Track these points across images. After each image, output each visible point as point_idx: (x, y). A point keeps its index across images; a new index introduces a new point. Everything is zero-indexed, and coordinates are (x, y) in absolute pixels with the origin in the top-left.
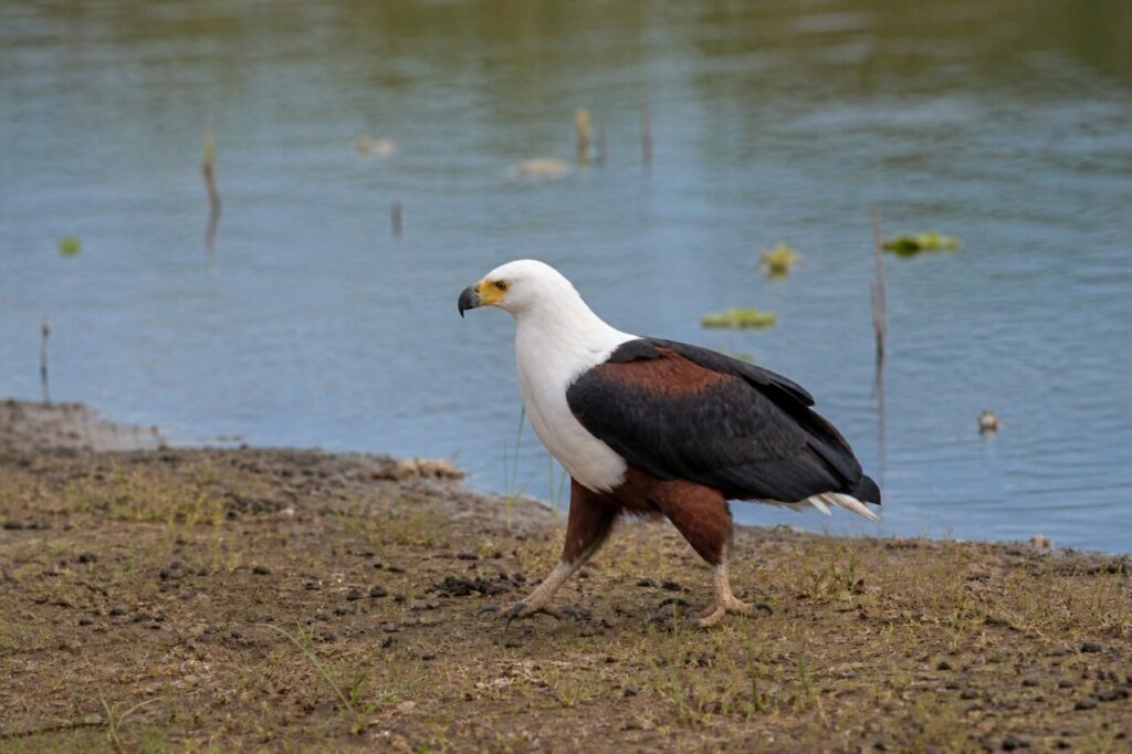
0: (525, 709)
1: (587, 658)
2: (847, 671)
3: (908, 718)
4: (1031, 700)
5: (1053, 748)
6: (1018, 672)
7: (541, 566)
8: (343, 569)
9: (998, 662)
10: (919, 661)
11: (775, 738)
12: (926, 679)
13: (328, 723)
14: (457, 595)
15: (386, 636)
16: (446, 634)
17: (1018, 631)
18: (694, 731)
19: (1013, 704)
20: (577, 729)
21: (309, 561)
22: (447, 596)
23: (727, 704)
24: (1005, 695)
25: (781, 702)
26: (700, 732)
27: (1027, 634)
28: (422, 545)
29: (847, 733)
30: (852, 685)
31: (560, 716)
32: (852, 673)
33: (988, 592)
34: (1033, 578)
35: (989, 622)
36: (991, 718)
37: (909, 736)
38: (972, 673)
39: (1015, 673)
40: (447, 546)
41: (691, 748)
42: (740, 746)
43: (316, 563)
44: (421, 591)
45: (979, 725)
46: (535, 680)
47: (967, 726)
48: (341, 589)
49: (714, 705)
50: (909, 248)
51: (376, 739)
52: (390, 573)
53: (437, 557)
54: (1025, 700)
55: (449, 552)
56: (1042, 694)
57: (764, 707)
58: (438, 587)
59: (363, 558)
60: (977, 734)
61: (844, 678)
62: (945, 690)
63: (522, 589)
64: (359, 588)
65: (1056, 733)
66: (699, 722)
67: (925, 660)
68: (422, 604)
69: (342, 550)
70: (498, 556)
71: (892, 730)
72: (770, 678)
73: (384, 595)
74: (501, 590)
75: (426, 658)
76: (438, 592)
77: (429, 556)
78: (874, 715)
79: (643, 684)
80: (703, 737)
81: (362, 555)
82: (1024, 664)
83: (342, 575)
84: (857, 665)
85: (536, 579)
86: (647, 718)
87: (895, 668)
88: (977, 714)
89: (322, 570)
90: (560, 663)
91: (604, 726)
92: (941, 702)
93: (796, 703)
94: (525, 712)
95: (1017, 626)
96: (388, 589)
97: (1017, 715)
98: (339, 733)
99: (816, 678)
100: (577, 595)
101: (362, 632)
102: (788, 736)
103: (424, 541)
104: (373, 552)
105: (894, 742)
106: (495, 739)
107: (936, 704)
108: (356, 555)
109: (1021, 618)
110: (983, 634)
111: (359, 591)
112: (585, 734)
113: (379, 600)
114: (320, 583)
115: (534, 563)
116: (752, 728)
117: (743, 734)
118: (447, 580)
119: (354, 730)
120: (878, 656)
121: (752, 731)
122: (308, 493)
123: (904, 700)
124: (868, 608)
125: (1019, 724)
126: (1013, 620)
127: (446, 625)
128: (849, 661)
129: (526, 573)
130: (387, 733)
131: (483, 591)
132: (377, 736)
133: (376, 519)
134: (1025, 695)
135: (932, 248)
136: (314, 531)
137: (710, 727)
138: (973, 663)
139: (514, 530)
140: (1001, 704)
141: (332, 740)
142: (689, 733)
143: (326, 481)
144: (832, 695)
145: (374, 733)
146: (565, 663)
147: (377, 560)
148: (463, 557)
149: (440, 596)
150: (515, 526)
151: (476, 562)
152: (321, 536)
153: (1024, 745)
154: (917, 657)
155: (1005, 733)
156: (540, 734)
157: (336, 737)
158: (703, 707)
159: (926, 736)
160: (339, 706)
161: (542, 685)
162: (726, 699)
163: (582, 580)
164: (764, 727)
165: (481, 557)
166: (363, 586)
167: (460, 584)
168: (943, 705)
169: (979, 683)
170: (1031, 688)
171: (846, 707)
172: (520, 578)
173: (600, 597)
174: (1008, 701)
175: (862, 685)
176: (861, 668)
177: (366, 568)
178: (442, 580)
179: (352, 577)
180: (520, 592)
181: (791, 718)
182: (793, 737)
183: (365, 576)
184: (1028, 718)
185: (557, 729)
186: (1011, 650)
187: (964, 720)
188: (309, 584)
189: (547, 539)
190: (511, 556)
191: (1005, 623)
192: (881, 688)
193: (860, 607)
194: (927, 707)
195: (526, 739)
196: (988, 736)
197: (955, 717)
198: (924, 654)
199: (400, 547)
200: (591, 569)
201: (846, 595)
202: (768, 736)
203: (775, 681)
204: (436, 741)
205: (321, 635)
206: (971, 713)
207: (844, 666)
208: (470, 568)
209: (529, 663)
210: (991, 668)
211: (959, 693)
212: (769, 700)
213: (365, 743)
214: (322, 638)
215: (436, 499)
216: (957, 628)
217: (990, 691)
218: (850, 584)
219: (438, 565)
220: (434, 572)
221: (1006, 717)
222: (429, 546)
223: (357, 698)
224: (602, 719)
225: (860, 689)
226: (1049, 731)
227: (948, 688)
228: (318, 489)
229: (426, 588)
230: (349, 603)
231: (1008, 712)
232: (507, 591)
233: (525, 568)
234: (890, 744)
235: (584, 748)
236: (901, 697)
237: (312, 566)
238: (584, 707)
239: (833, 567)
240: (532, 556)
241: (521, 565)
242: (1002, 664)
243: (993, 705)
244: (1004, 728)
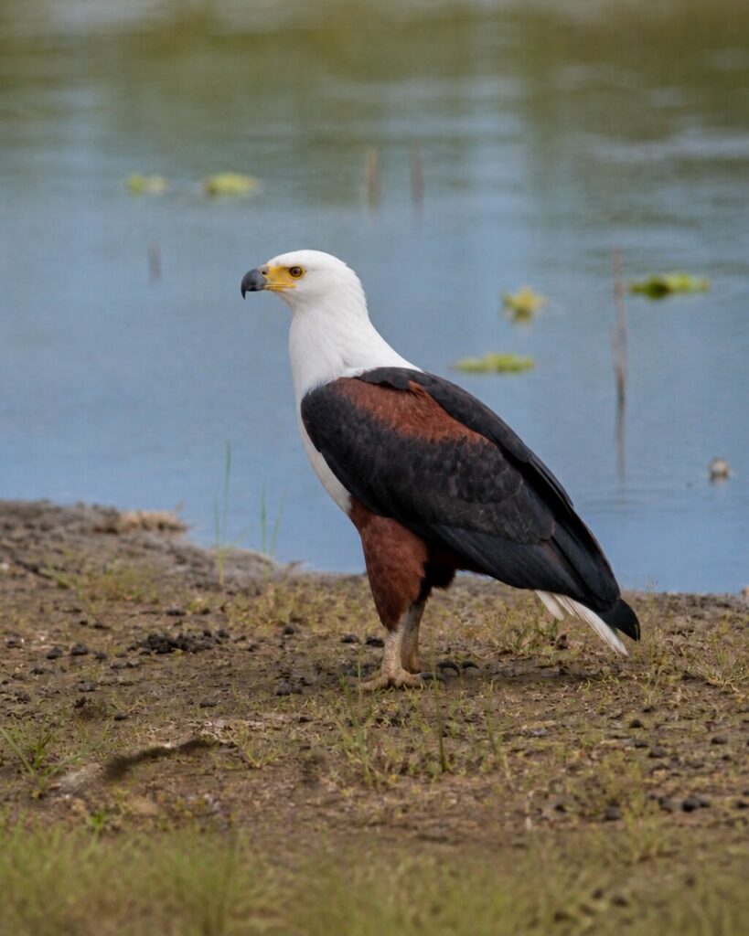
0: (211, 771)
1: (281, 718)
2: (539, 730)
3: (594, 779)
4: (717, 759)
5: (732, 807)
6: (709, 728)
7: (247, 622)
8: (48, 625)
9: (690, 719)
10: (612, 718)
11: (459, 800)
12: (616, 737)
13: (9, 786)
14: (160, 653)
15: (80, 696)
16: (142, 693)
17: (715, 687)
18: (378, 793)
19: (700, 762)
20: (260, 792)
21: (15, 618)
22: (148, 654)
23: (414, 765)
24: (692, 753)
25: (469, 763)
26: (384, 793)
27: (723, 689)
28: (132, 600)
29: (531, 793)
30: (542, 744)
31: (245, 778)
32: (543, 731)
33: (689, 646)
34: (737, 631)
35: (687, 678)
36: (676, 778)
37: (591, 797)
38: (663, 730)
39: (706, 730)
40: (156, 602)
41: (372, 811)
42: (422, 808)
43: (22, 620)
44: (123, 648)
45: (663, 785)
46: (224, 741)
47: (649, 787)
48: (43, 647)
49: (400, 766)
50: (659, 291)
51: (57, 803)
52: (95, 631)
53: (144, 613)
54: (711, 758)
55: (157, 607)
56: (729, 751)
57: (450, 767)
58: (140, 645)
59: (70, 615)
60: (660, 793)
61: (535, 736)
62: (634, 749)
63: (224, 646)
64: (61, 645)
65: (738, 792)
66: (384, 784)
67: (619, 717)
68: (122, 662)
69: (49, 607)
70: (206, 612)
71: (576, 792)
72: (461, 737)
73: (85, 653)
74: (203, 646)
75: (119, 719)
76: (141, 650)
77: (137, 612)
78: (559, 776)
79: (332, 744)
80: (386, 799)
81: (69, 612)
82: (716, 721)
83: (46, 633)
84: (551, 723)
85: (240, 636)
86: (332, 780)
87: (587, 726)
88: (662, 774)
89: (27, 627)
90: (252, 723)
91: (289, 788)
92: (629, 761)
93: (483, 763)
94: (210, 775)
95: (714, 682)
96: (90, 646)
97: (703, 774)
98: (19, 797)
99: (506, 738)
100: (280, 652)
101: (58, 692)
102: (472, 798)
103: (135, 596)
104: (81, 608)
105: (575, 804)
106: (175, 802)
107: (623, 764)
108: (64, 611)
109: (718, 674)
110: (679, 690)
111: (61, 649)
112: (268, 796)
113: (79, 659)
114: (23, 641)
115: (240, 618)
116: (436, 789)
117: (427, 796)
118: (150, 637)
119: (35, 794)
120: (572, 713)
121: (435, 793)
122: (26, 548)
123: (593, 760)
124: (568, 665)
125: (702, 783)
126: (710, 675)
127: (144, 685)
128: (543, 719)
129: (232, 629)
130: (67, 797)
131: (184, 648)
132: (58, 799)
133: (89, 575)
134: (712, 754)
135: (684, 290)
136: (26, 586)
137: (395, 789)
138: (667, 720)
139: (227, 585)
140: (688, 763)
141: (10, 804)
142: (374, 795)
143: (47, 535)
144: (520, 755)
145: (55, 797)
146: (258, 724)
147: (84, 616)
148: (171, 613)
149: (142, 654)
150: (229, 580)
151: (183, 618)
152: (32, 592)
153: (704, 805)
154: (611, 715)
155: (687, 792)
156: (222, 797)
157: (16, 801)
158: (390, 769)
159: (607, 797)
160: (22, 768)
161: (232, 746)
162: (414, 760)
163: (286, 636)
164: (449, 789)
165: (189, 613)
166: (65, 644)
167: (162, 641)
168: (630, 764)
169: (669, 742)
170: (718, 746)
171: (531, 767)
172: (222, 634)
173: (302, 654)
174: (695, 760)
175: (551, 744)
176: (554, 726)
177: (71, 626)
178: (146, 636)
179: (55, 635)
180: (222, 649)
181: (476, 779)
182: (477, 798)
183: (69, 634)
184: (712, 778)
185: (240, 791)
186: (704, 706)
187: (648, 780)
188: (11, 643)
189: (258, 593)
190: (219, 612)
191: (702, 679)
192: (570, 747)
193: (560, 663)
194: (612, 767)
195: (206, 802)
196: (669, 796)
197: (639, 778)
198: (619, 711)
199: (110, 603)
200: (297, 625)
201: (548, 650)
202: (452, 798)
203: (466, 740)
204: (116, 805)
205: (16, 695)
206: (656, 773)
207: (536, 724)
208: (176, 625)
209: (221, 723)
210: (684, 724)
211: (647, 751)
212: (456, 760)
213: (45, 808)
214: (15, 698)
215: (156, 553)
216: (653, 683)
217: (679, 750)
218: (553, 639)
219: (144, 622)
220: (140, 628)
221: (690, 777)
222: (138, 601)
223: (41, 761)
224: (287, 781)
225: (550, 748)
226: (732, 790)
227: (637, 747)
228: (37, 543)
229: (129, 646)
230: (49, 661)
231: (692, 771)
232: (209, 648)
233: (231, 624)
234: (571, 806)
235: (265, 811)
236: (589, 756)
237: (17, 623)
238: (271, 768)
239: (536, 623)
240: (239, 611)
241: (226, 620)
242: (694, 721)
243: (680, 764)
244: (687, 788)
